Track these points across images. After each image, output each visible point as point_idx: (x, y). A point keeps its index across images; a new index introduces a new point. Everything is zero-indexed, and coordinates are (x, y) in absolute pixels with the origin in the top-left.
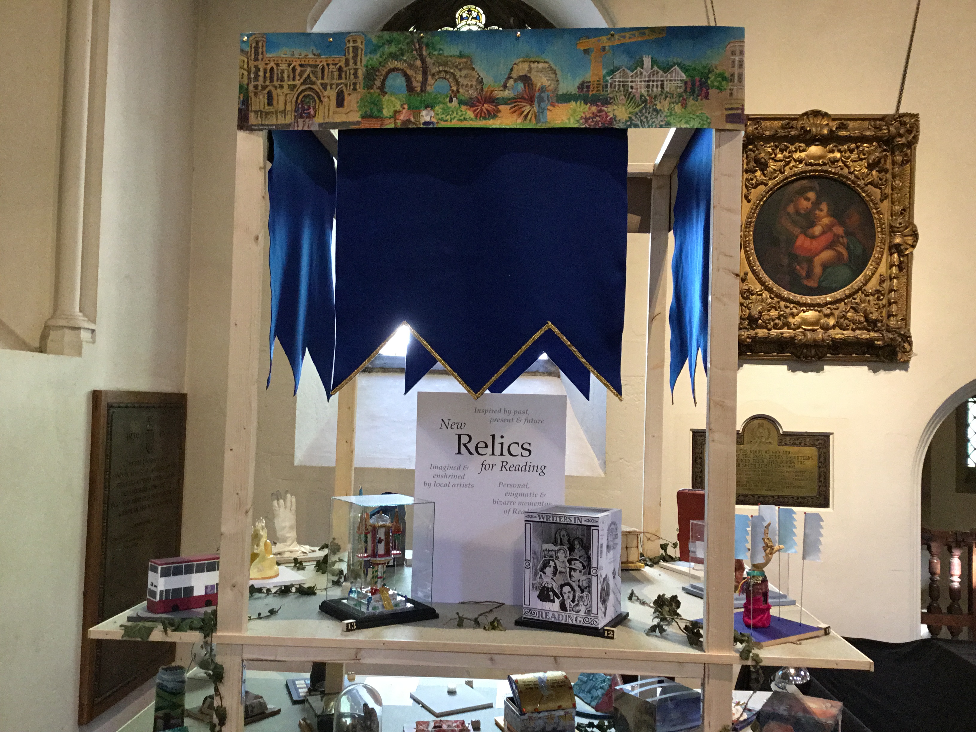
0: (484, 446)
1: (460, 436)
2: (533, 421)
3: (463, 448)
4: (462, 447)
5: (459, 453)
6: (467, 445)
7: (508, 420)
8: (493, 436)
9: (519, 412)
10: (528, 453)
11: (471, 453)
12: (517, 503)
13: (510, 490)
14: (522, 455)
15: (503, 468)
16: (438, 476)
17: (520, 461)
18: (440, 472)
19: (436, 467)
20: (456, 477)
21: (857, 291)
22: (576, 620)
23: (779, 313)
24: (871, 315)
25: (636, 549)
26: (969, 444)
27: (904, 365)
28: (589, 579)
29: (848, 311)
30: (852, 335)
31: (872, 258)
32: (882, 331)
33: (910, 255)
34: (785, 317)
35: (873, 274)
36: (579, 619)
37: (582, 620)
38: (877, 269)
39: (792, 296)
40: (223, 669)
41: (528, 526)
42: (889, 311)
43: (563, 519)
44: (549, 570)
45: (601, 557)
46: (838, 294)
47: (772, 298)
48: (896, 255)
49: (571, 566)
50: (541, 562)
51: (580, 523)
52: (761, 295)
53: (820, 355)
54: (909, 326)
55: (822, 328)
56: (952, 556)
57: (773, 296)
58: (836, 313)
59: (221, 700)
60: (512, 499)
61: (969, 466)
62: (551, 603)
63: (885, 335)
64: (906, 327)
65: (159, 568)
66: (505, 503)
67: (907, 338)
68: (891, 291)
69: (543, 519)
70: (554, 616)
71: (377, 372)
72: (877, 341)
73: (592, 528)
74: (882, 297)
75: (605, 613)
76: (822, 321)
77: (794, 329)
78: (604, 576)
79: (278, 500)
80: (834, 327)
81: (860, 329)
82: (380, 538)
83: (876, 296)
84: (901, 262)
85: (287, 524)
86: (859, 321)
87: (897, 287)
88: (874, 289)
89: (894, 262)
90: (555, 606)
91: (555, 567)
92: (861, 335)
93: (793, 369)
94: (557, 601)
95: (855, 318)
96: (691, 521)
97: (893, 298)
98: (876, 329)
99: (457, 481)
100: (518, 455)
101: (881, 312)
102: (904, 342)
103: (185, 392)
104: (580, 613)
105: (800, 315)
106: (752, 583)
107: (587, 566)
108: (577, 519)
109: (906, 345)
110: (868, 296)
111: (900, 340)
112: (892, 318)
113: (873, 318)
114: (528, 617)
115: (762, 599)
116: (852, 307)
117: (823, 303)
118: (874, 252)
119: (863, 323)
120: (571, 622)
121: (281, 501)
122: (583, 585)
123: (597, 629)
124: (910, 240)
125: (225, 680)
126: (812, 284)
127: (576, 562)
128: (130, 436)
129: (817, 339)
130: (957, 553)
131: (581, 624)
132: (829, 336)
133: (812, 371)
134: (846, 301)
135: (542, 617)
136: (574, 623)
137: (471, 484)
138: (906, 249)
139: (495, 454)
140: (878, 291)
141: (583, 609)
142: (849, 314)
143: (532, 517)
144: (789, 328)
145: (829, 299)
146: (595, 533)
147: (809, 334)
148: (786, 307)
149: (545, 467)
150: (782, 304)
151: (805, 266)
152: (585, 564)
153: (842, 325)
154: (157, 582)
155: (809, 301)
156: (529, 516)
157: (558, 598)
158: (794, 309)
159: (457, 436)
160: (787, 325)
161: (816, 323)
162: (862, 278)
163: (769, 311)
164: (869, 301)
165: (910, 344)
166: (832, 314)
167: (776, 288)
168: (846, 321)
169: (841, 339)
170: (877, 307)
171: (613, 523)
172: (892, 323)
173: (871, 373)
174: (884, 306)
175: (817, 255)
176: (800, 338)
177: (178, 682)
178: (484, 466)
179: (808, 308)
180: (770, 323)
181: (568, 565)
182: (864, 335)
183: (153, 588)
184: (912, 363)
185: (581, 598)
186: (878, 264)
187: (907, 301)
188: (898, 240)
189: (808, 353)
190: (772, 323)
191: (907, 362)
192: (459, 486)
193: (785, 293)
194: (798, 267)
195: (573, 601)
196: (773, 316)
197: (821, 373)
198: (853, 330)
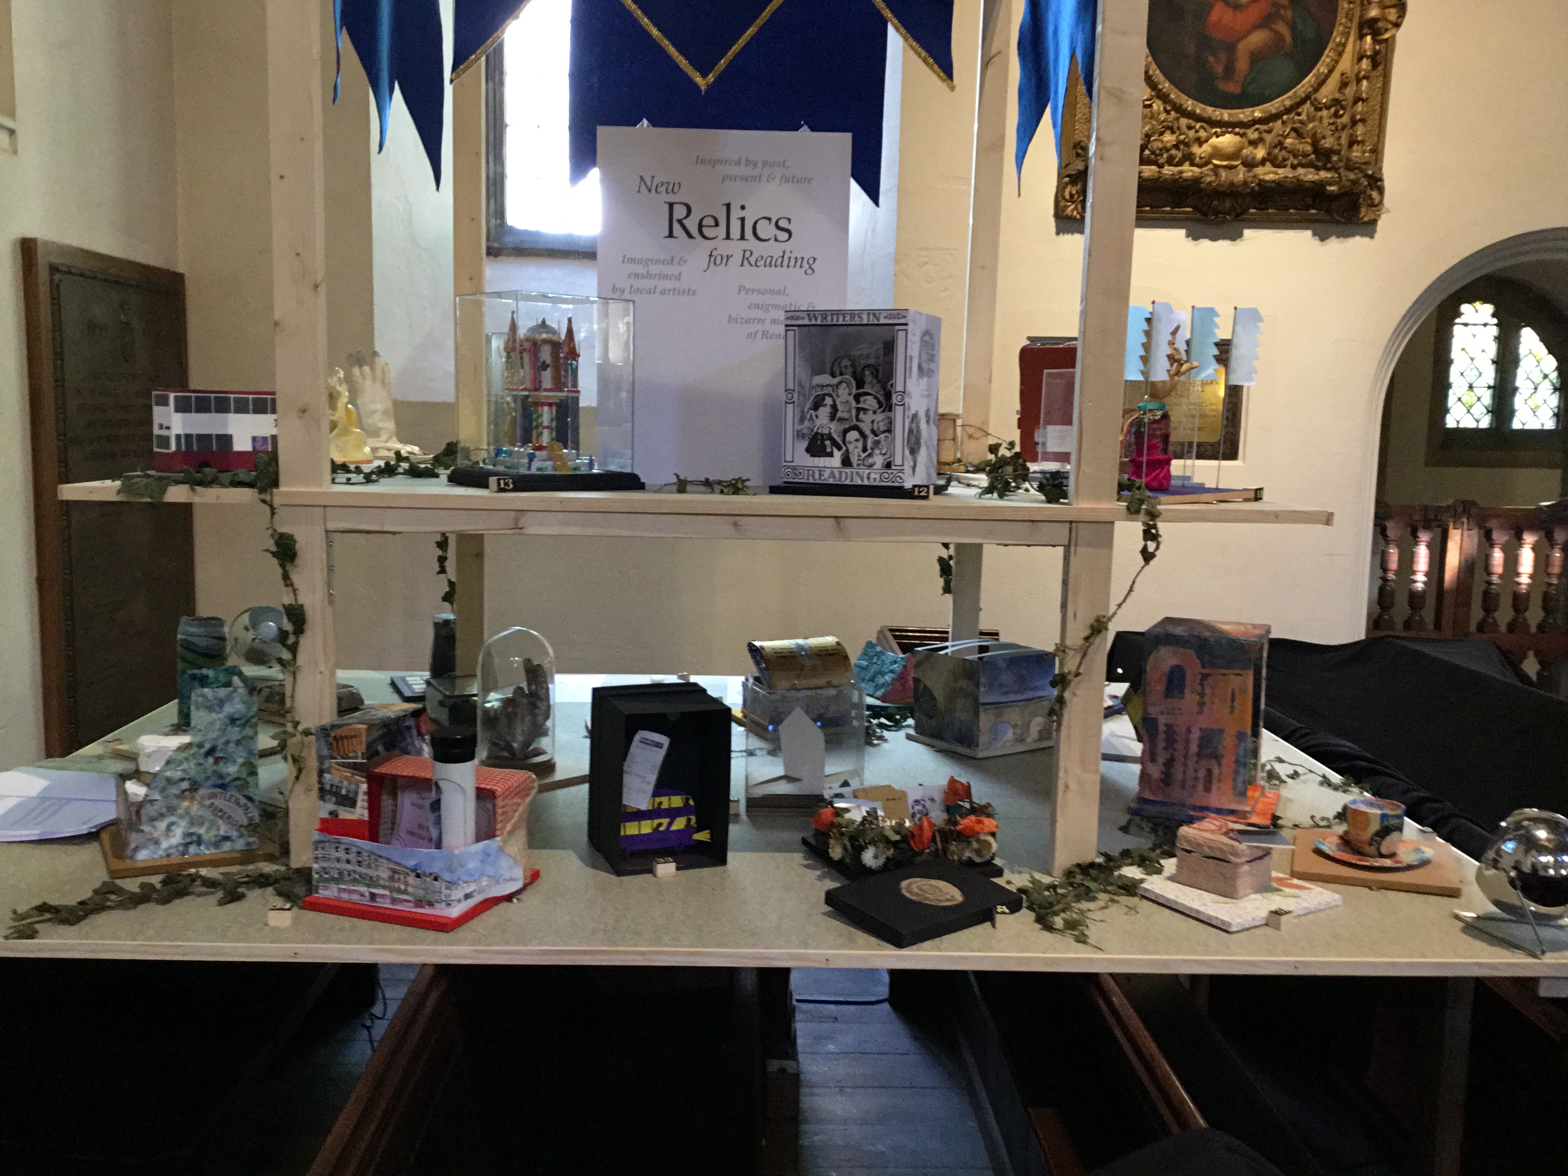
0: (712, 223)
1: (671, 206)
2: (795, 180)
3: (677, 229)
4: (676, 225)
5: (671, 235)
6: (684, 221)
7: (754, 179)
8: (728, 206)
9: (772, 165)
10: (786, 235)
11: (690, 236)
12: (768, 322)
13: (760, 299)
14: (776, 240)
15: (746, 262)
16: (637, 276)
17: (773, 249)
18: (640, 269)
19: (632, 261)
20: (666, 277)
21: (1303, 102)
22: (868, 478)
23: (1177, 137)
24: (1323, 141)
25: (952, 442)
26: (1451, 392)
27: (1368, 228)
28: (890, 418)
29: (1288, 134)
30: (1290, 175)
31: (1331, 45)
32: (1339, 168)
33: (1390, 40)
34: (1187, 145)
35: (1331, 71)
36: (873, 476)
37: (878, 476)
38: (1337, 62)
39: (1200, 109)
40: (295, 541)
41: (791, 334)
42: (1351, 135)
43: (848, 318)
44: (824, 412)
45: (910, 377)
46: (1273, 106)
47: (1168, 112)
48: (1369, 39)
49: (860, 406)
50: (812, 399)
51: (876, 322)
52: (1150, 106)
53: (1239, 211)
54: (1382, 161)
55: (1244, 164)
56: (1416, 543)
57: (1169, 108)
58: (1268, 138)
59: (295, 595)
60: (760, 314)
61: (1448, 426)
62: (827, 459)
63: (1343, 175)
64: (1376, 163)
65: (172, 396)
66: (748, 321)
67: (1376, 182)
68: (1357, 100)
69: (816, 320)
70: (832, 475)
71: (509, 255)
72: (1331, 185)
73: (897, 327)
74: (1341, 112)
75: (914, 468)
76: (1244, 151)
77: (1200, 166)
78: (913, 411)
79: (361, 366)
80: (1263, 162)
81: (1303, 166)
82: (544, 362)
83: (1333, 110)
84: (1376, 53)
85: (379, 406)
86: (1303, 152)
87: (1367, 93)
88: (1331, 97)
89: (1365, 51)
90: (836, 460)
91: (834, 407)
92: (1305, 175)
93: (1194, 236)
94: (838, 454)
95: (1298, 147)
96: (1046, 371)
97: (1360, 114)
98: (1329, 165)
99: (668, 284)
100: (769, 239)
101: (1339, 138)
102: (1372, 189)
103: (181, 270)
104: (875, 467)
105: (1211, 141)
106: (1146, 420)
107: (886, 404)
108: (871, 316)
109: (1375, 194)
110: (1320, 109)
111: (1366, 183)
112: (1355, 147)
113: (1327, 145)
114: (791, 480)
115: (1161, 445)
116: (1294, 130)
117: (1249, 121)
118: (1335, 34)
119: (1309, 155)
120: (859, 482)
121: (366, 369)
122: (878, 428)
123: (901, 488)
124: (1392, 14)
125: (299, 561)
126: (1232, 88)
127: (866, 397)
128: (92, 327)
129: (1236, 180)
130: (1424, 537)
131: (877, 483)
132: (1255, 176)
133: (1224, 238)
134: (1285, 117)
135: (814, 478)
136: (866, 482)
137: (693, 288)
138: (1386, 30)
139: (732, 236)
140: (1336, 102)
141: (879, 460)
142: (1289, 141)
143: (798, 318)
144: (1192, 165)
145: (1257, 115)
146: (901, 335)
147: (1223, 174)
148: (1190, 128)
149: (815, 259)
150: (1184, 122)
151: (1223, 57)
152: (881, 399)
153: (1276, 157)
154: (170, 421)
155: (1226, 117)
156: (792, 318)
157: (839, 449)
158: (1202, 131)
159: (667, 207)
160: (1189, 158)
161: (1235, 155)
162: (1313, 80)
163: (1162, 134)
164: (1321, 118)
165: (1381, 191)
166: (1261, 140)
167: (1174, 95)
168: (1284, 153)
169: (1273, 181)
170: (1333, 128)
171: (926, 333)
172: (1355, 154)
173: (1316, 242)
174: (1344, 127)
175: (1241, 39)
176: (1209, 179)
177: (213, 638)
178: (713, 258)
179: (1224, 129)
180: (1161, 155)
181: (854, 404)
182: (1309, 175)
183: (164, 432)
184: (1380, 223)
185: (877, 443)
186: (1340, 54)
187: (1381, 118)
188: (1374, 13)
189: (1220, 209)
190: (1165, 156)
191: (1374, 222)
192: (672, 292)
193: (1189, 104)
194: (1211, 59)
195: (865, 450)
196: (1167, 142)
197: (1238, 242)
198: (1294, 167)
